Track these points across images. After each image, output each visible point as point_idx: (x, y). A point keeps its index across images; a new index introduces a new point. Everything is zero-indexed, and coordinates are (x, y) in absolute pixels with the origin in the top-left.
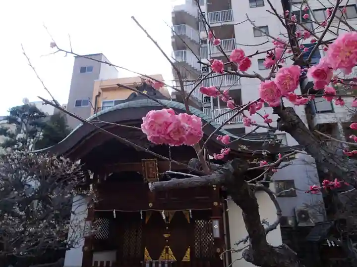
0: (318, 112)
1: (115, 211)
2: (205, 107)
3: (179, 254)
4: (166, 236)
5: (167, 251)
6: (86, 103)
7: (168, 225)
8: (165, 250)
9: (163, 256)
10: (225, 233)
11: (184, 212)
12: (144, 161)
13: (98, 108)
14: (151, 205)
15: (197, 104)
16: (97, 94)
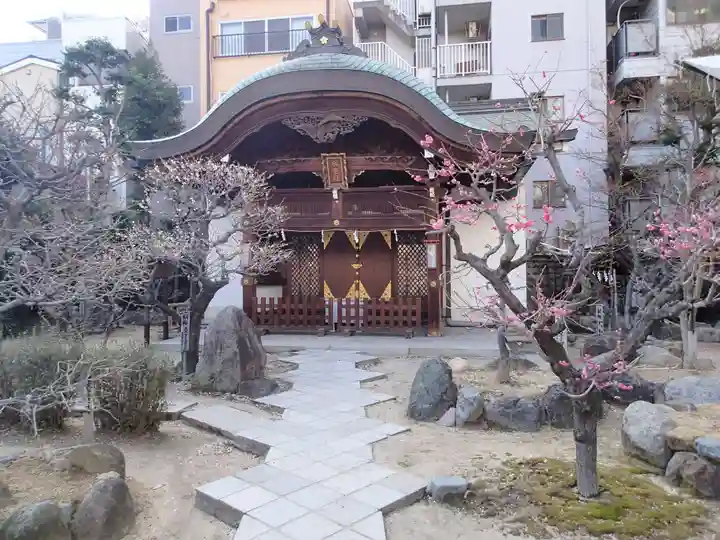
0: (629, 55)
1: (285, 233)
2: (419, 37)
3: (375, 291)
4: (356, 266)
5: (357, 288)
6: (186, 23)
7: (358, 251)
8: (354, 286)
9: (352, 294)
10: (444, 263)
11: (384, 232)
12: (325, 157)
13: (214, 37)
14: (336, 223)
15: (404, 29)
16: (208, 7)
